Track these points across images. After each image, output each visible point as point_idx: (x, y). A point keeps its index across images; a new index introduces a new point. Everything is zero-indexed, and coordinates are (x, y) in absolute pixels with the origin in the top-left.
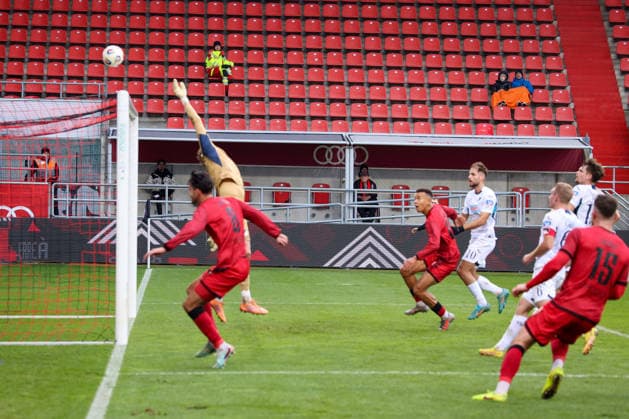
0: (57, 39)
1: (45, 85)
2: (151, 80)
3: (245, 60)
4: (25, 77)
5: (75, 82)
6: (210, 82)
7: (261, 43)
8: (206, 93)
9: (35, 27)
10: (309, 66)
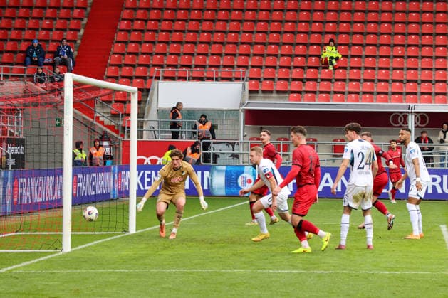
0: (218, 39)
1: (206, 72)
2: (281, 67)
3: (350, 53)
4: (193, 66)
5: (227, 70)
6: (323, 68)
7: (362, 41)
8: (319, 76)
9: (204, 31)
10: (395, 57)
